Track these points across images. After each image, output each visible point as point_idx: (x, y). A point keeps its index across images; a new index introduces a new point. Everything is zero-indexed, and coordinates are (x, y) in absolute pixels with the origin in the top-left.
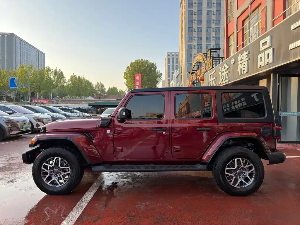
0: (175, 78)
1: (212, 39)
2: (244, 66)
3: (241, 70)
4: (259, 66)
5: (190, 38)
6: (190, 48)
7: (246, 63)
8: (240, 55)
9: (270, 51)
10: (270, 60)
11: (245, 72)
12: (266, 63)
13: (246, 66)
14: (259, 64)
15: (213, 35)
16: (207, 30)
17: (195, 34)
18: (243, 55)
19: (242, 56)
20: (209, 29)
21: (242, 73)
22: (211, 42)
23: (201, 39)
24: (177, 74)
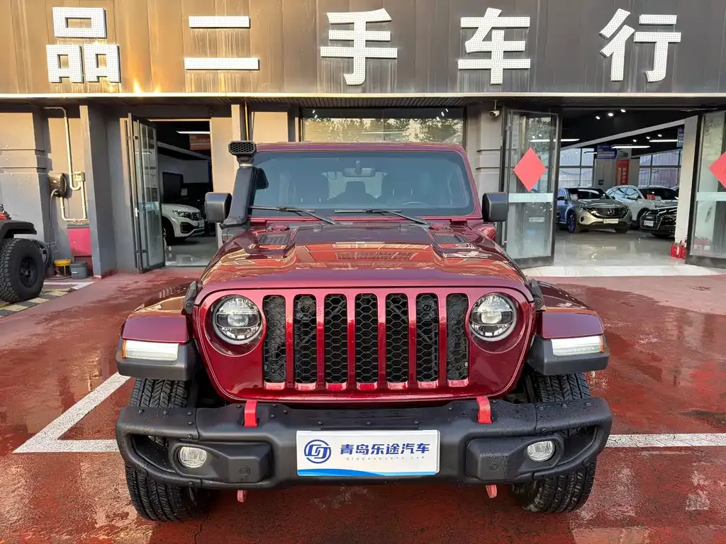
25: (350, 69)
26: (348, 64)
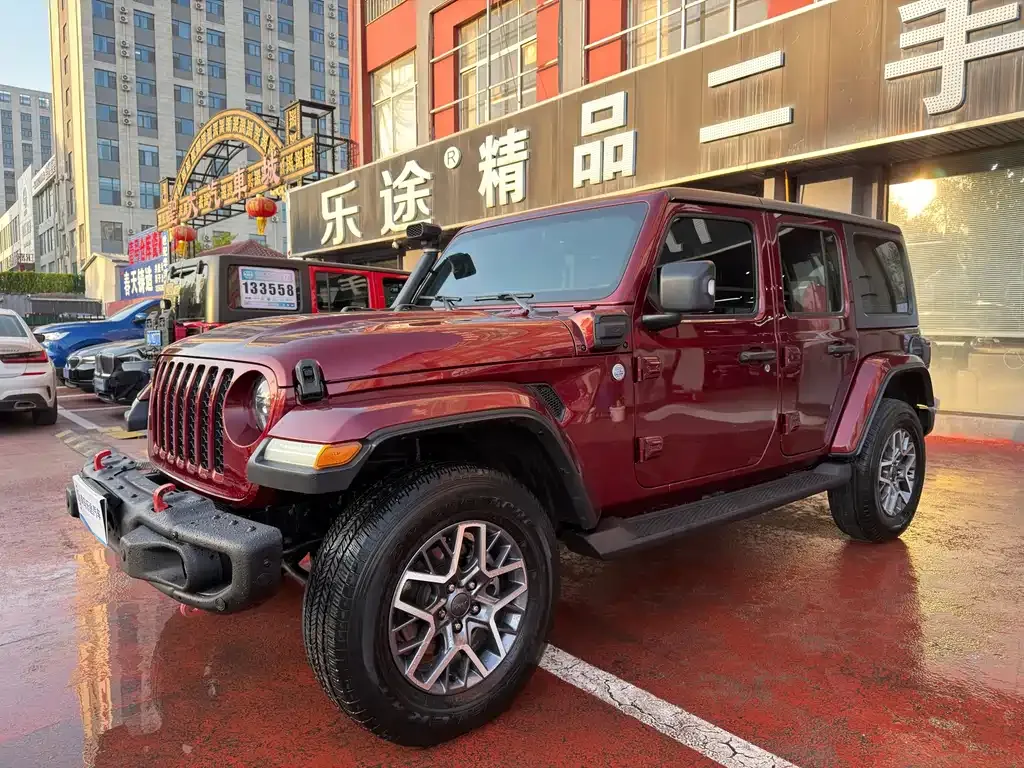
0: (30, 201)
1: (195, 67)
2: (511, 178)
3: (496, 189)
4: (577, 183)
5: (101, 44)
6: (103, 86)
7: (519, 169)
8: (489, 139)
9: (627, 139)
10: (626, 166)
11: (517, 197)
12: (608, 175)
13: (519, 177)
14: (579, 176)
15: (199, 52)
16: (175, 31)
17: (124, 34)
18: (503, 140)
19: (498, 143)
20: (182, 28)
21: (503, 200)
22: (191, 78)
23: (152, 58)
24: (39, 181)
25: (935, 88)
26: (932, 80)
